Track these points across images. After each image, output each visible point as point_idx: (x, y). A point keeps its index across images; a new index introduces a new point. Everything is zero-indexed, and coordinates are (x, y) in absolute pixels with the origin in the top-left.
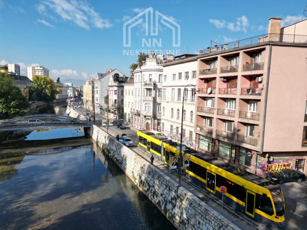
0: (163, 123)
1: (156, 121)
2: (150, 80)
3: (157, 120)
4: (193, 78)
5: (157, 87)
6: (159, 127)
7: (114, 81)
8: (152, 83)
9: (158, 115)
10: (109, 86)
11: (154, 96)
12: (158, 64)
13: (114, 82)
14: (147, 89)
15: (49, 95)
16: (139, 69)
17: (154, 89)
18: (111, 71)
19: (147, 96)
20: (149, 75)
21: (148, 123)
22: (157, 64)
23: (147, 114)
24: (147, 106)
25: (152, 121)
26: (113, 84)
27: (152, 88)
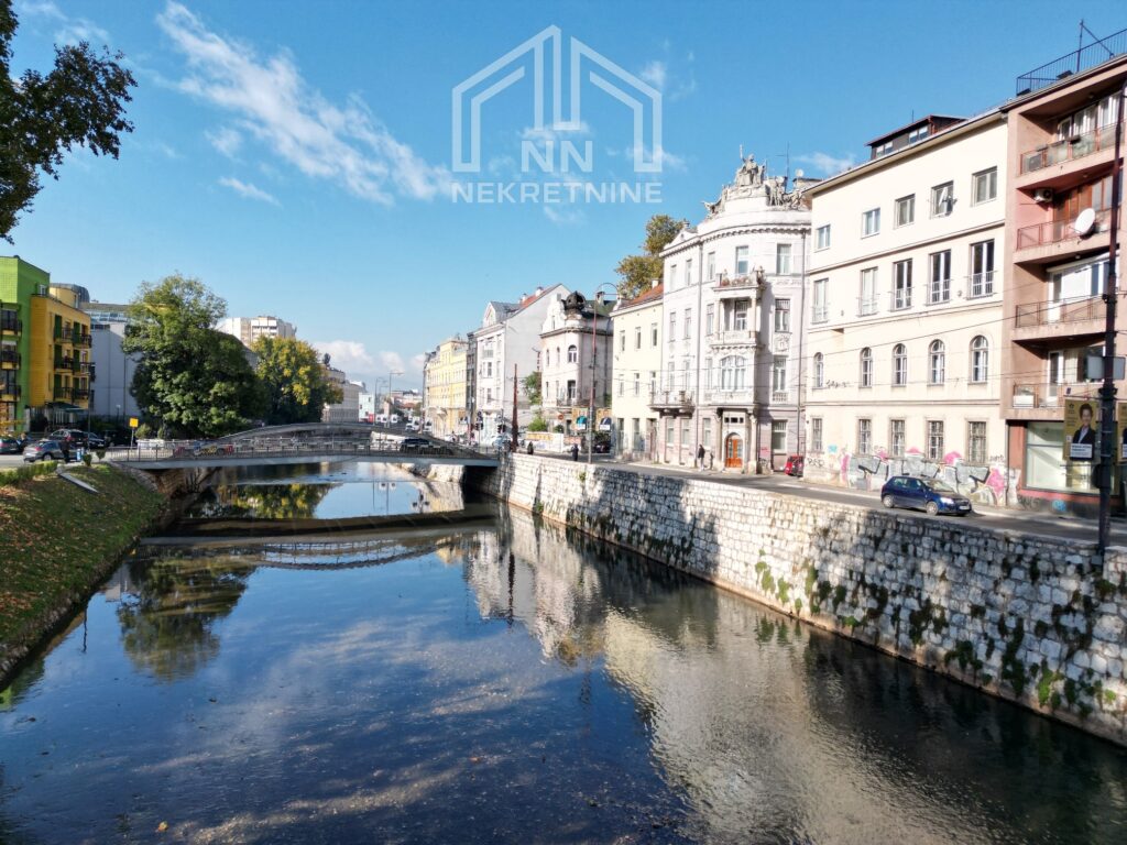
0: (818, 421)
1: (767, 428)
2: (741, 267)
3: (770, 425)
4: (979, 199)
5: (770, 292)
6: (776, 451)
7: (566, 314)
8: (754, 277)
9: (775, 403)
10: (544, 336)
11: (758, 329)
12: (773, 203)
13: (565, 317)
14: (726, 302)
15: (305, 402)
16: (688, 236)
17: (759, 300)
18: (538, 293)
19: (727, 328)
20: (737, 248)
21: (734, 437)
22: (768, 204)
23: (730, 401)
24: (730, 370)
25: (749, 428)
26: (560, 325)
27: (753, 294)
